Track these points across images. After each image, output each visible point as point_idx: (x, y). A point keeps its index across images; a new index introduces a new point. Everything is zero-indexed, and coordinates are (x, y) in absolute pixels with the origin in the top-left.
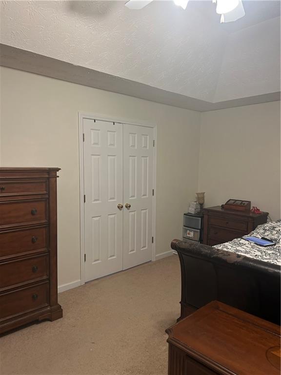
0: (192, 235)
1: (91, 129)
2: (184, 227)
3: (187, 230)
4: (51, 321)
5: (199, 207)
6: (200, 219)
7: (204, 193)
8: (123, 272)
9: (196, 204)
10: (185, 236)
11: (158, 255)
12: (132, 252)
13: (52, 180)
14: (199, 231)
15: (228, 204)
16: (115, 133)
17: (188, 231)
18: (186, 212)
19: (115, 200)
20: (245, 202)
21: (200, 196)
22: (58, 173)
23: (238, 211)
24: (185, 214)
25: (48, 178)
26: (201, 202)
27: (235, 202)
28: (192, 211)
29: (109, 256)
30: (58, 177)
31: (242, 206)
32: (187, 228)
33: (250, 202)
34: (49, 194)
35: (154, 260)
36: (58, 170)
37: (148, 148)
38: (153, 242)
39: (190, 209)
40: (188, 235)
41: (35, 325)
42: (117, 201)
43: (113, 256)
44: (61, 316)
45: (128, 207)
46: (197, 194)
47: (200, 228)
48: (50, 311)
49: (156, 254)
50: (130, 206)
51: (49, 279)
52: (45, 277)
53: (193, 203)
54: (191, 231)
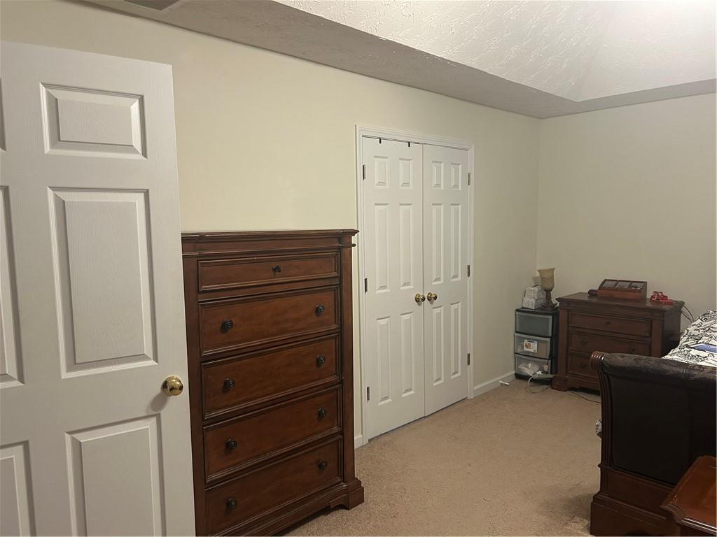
0: (533, 347)
1: (375, 157)
2: (516, 334)
3: (522, 340)
4: (348, 509)
5: (543, 296)
6: (550, 317)
7: (554, 269)
8: (427, 420)
9: (539, 291)
10: (519, 351)
11: (479, 386)
12: (437, 383)
13: (345, 251)
14: (548, 340)
15: (605, 289)
16: (411, 162)
17: (526, 342)
18: (519, 307)
19: (411, 287)
20: (636, 284)
21: (546, 275)
22: (354, 239)
23: (625, 300)
24: (517, 310)
25: (340, 249)
26: (548, 287)
27: (616, 285)
28: (530, 302)
29: (403, 391)
30: (354, 245)
31: (634, 291)
32: (523, 336)
33: (645, 283)
34: (340, 278)
35: (471, 396)
36: (354, 232)
37: (460, 189)
38: (469, 364)
39: (526, 299)
40: (525, 349)
41: (322, 517)
42: (414, 290)
43: (410, 390)
44: (361, 500)
45: (432, 298)
46: (539, 271)
47: (550, 335)
48: (346, 491)
49: (475, 385)
50: (436, 298)
51: (342, 433)
52: (336, 429)
53: (530, 288)
54: (532, 341)
